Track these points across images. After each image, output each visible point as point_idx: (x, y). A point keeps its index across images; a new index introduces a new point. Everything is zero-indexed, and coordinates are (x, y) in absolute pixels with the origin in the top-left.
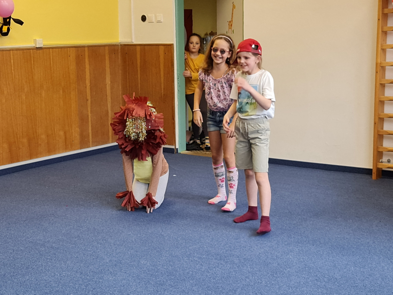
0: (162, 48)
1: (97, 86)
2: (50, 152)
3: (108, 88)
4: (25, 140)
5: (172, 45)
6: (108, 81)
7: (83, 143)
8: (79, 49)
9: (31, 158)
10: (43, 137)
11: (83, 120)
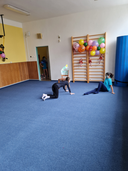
0: (35, 62)
1: (23, 70)
2: (16, 82)
3: (25, 70)
4: (11, 81)
5: (36, 62)
6: (25, 69)
7: (22, 80)
8: (19, 63)
9: (12, 84)
10: (14, 80)
11: (21, 76)
